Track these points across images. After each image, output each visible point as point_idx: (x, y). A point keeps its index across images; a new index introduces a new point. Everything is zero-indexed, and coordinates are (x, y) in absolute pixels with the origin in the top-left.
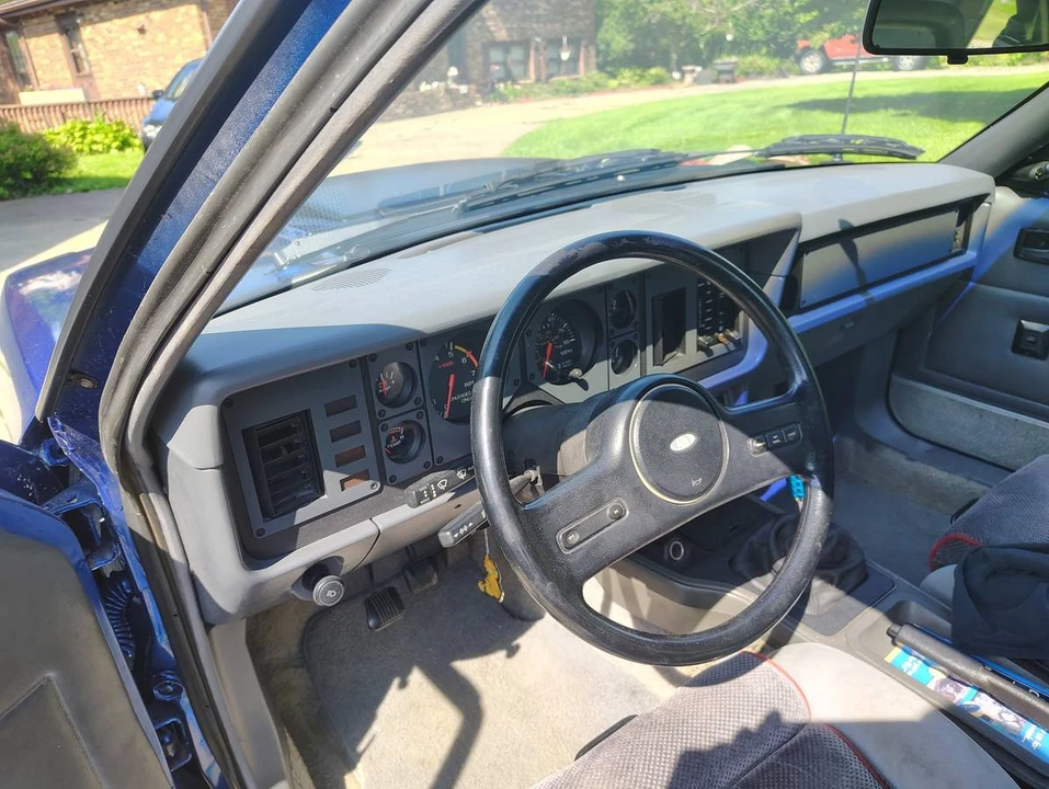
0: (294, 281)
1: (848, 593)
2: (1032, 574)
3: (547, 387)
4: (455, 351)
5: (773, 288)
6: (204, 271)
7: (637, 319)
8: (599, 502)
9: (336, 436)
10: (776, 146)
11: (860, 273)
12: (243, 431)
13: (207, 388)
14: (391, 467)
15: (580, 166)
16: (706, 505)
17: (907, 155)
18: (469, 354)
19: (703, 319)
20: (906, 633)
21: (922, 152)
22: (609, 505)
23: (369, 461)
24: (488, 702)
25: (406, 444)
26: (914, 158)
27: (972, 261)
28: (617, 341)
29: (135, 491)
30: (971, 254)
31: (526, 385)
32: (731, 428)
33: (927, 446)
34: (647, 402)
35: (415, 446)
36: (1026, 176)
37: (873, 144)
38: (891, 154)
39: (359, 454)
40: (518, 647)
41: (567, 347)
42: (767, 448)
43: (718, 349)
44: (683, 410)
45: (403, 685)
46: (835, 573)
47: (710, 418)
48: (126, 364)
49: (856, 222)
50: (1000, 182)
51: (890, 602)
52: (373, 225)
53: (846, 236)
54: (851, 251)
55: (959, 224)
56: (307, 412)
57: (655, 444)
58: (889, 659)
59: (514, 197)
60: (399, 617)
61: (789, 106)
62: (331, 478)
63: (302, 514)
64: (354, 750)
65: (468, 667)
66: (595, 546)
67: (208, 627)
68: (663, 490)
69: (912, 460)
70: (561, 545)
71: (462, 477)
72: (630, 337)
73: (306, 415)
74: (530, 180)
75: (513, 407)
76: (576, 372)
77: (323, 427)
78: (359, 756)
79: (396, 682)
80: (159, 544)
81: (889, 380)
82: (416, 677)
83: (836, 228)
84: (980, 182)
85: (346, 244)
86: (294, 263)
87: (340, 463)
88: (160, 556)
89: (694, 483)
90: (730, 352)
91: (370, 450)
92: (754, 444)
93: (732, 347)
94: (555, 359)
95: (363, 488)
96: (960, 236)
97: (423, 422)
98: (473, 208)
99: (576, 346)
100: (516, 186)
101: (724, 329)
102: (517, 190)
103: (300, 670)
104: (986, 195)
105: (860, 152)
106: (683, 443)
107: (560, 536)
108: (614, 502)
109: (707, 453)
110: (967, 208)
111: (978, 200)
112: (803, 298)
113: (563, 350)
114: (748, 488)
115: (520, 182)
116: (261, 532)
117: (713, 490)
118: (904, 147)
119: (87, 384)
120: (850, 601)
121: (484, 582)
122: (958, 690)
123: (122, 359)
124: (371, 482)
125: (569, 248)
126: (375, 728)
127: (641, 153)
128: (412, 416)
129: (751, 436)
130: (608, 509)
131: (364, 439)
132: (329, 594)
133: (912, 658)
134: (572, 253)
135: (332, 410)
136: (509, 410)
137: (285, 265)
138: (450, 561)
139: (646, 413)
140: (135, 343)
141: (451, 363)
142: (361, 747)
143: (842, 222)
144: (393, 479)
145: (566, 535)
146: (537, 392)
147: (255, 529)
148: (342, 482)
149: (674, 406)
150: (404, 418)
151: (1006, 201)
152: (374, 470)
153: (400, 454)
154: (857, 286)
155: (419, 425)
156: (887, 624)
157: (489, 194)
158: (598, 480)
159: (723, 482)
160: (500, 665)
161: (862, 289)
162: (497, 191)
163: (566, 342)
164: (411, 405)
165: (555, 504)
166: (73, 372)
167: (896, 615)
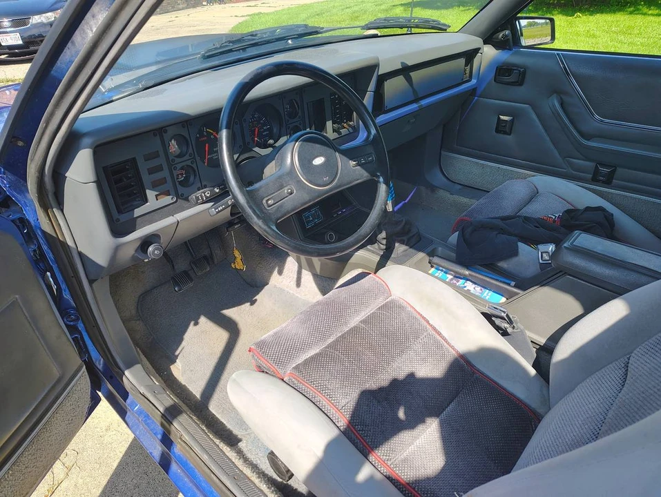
0: (114, 98)
1: (411, 247)
2: (491, 229)
3: (257, 149)
4: (207, 132)
5: (368, 100)
6: (90, 73)
7: (300, 114)
8: (281, 187)
9: (151, 171)
10: (371, 23)
11: (414, 91)
12: (103, 168)
13: (87, 141)
14: (181, 190)
15: (265, 33)
16: (331, 190)
17: (441, 28)
18: (214, 133)
19: (335, 116)
20: (436, 260)
21: (449, 27)
22: (286, 188)
23: (169, 185)
24: (241, 326)
25: (187, 179)
26: (446, 30)
27: (474, 85)
28: (291, 126)
29: (46, 207)
30: (474, 81)
31: (246, 148)
32: (341, 156)
33: (460, 187)
34: (301, 143)
35: (192, 179)
36: (497, 38)
37: (423, 22)
38: (433, 28)
39: (163, 181)
40: (256, 300)
41: (265, 131)
42: (358, 165)
43: (344, 131)
44: (318, 146)
45: (196, 324)
46: (405, 238)
47: (330, 151)
48: (46, 127)
49: (410, 63)
50: (485, 42)
51: (429, 249)
52: (154, 68)
53: (405, 71)
54: (409, 79)
55: (466, 65)
56: (134, 159)
57: (306, 162)
58: (430, 272)
59: (231, 51)
60: (191, 285)
61: (402, 5)
62: (150, 194)
63: (138, 212)
64: (174, 354)
65: (230, 313)
66: (281, 206)
67: (91, 282)
68: (310, 182)
69: (452, 194)
70: (265, 205)
71: (217, 191)
72: (297, 124)
73: (134, 160)
74: (239, 41)
75: (240, 160)
76: (271, 141)
77: (143, 167)
78: (177, 357)
79: (192, 323)
80: (60, 238)
81: (440, 153)
82: (203, 320)
83: (400, 67)
84: (476, 42)
85: (139, 79)
86: (110, 90)
87: (154, 186)
88: (61, 245)
89: (325, 179)
90: (350, 133)
91: (169, 179)
92: (353, 163)
93: (350, 129)
94: (260, 136)
95: (167, 200)
96: (468, 71)
97: (194, 166)
98: (209, 57)
99: (270, 130)
100: (231, 44)
101: (347, 121)
102: (231, 46)
103: (138, 322)
104: (479, 49)
105: (417, 27)
106: (319, 161)
107: (264, 201)
108: (289, 187)
109: (329, 166)
110: (470, 55)
111: (476, 51)
112: (386, 105)
113: (263, 132)
114: (351, 183)
115: (233, 42)
116: (118, 220)
117: (334, 183)
118: (439, 24)
119: (20, 144)
120: (412, 250)
121: (235, 263)
122: (458, 282)
123: (45, 125)
124: (171, 197)
125: (258, 69)
126: (184, 344)
127: (299, 26)
128: (189, 163)
129: (351, 159)
130: (286, 190)
131: (165, 173)
132: (156, 252)
133: (439, 272)
134: (260, 70)
135: (148, 158)
136: (238, 161)
137: (106, 91)
138: (216, 261)
139: (300, 147)
140: (52, 114)
141: (205, 138)
142: (177, 353)
143: (402, 63)
144: (182, 195)
145: (267, 201)
146: (252, 152)
147: (114, 219)
148: (157, 196)
149: (314, 144)
150: (184, 164)
151: (489, 53)
152: (172, 191)
153: (185, 183)
154: (413, 98)
155: (192, 167)
156: (427, 259)
157: (216, 49)
158: (280, 177)
159: (338, 179)
160: (247, 309)
161: (416, 100)
162: (221, 47)
163: (265, 128)
164: (187, 157)
165: (261, 187)
166: (14, 137)
167: (431, 254)
